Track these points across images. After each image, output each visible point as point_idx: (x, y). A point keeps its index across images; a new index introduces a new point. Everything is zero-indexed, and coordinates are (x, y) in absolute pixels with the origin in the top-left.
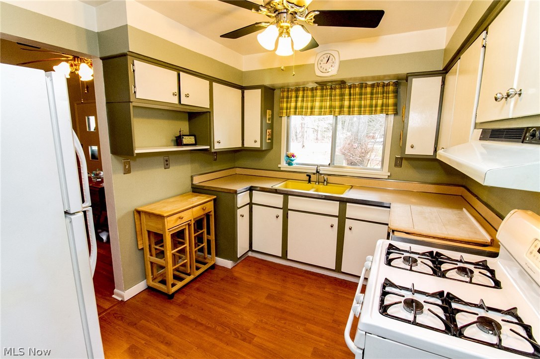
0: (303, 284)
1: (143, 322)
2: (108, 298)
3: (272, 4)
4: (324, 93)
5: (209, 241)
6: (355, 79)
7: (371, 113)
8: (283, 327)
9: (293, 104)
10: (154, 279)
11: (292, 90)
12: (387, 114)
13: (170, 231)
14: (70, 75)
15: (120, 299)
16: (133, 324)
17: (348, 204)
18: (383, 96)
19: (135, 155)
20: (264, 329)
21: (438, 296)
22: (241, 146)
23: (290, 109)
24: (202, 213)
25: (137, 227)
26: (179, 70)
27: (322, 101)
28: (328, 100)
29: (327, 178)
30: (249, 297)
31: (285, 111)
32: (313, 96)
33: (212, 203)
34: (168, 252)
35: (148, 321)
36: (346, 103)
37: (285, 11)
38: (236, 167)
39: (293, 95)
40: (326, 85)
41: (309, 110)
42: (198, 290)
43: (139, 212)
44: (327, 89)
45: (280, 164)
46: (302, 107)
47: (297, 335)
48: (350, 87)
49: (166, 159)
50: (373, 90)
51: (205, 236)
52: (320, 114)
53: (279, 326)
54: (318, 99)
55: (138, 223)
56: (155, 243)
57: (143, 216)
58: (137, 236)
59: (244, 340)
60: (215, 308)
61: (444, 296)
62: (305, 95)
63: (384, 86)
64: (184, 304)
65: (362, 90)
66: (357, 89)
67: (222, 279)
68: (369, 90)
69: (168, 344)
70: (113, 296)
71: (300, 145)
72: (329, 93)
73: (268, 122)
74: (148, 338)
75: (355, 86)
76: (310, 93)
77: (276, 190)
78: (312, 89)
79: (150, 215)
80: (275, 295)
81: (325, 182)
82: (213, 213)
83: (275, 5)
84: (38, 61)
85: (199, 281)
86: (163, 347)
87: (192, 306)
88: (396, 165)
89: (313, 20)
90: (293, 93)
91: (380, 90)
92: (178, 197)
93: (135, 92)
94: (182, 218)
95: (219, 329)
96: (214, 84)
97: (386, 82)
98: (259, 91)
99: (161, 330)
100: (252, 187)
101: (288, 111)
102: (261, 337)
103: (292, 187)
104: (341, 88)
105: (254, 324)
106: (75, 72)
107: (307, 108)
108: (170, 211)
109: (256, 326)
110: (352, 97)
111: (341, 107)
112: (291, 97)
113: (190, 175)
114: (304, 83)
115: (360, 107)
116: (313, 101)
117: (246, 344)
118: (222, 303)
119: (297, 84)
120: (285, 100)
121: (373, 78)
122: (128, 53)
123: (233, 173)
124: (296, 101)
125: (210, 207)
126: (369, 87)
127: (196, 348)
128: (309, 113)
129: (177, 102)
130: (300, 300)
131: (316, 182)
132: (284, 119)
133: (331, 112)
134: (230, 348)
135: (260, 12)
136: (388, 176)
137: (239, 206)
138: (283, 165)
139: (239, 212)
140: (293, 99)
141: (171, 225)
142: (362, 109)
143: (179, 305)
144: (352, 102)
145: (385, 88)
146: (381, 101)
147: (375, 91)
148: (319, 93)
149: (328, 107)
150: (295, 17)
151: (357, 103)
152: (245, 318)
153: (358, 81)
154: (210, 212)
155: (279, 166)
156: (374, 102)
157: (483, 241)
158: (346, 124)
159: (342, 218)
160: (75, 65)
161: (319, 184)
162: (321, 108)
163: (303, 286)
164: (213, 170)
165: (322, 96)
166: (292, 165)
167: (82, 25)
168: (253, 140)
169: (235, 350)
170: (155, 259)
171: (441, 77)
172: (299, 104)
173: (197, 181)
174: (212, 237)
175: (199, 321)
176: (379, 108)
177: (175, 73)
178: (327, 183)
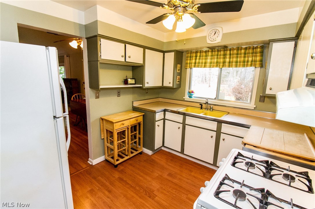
0: (191, 170)
1: (100, 178)
2: (85, 162)
3: (172, 2)
4: (213, 54)
5: (139, 138)
6: (234, 44)
7: (244, 66)
8: (174, 194)
9: (194, 61)
10: (108, 156)
11: (193, 53)
12: (255, 67)
13: (116, 131)
14: (77, 47)
15: (91, 164)
16: (95, 178)
17: (223, 124)
18: (253, 55)
19: (100, 89)
20: (162, 193)
21: (260, 191)
22: (161, 86)
23: (192, 64)
24: (136, 122)
25: (101, 127)
26: (125, 43)
27: (211, 59)
28: (216, 58)
29: (213, 107)
30: (158, 173)
31: (188, 65)
32: (206, 56)
33: (142, 117)
34: (115, 142)
35: (102, 178)
36: (227, 60)
37: (179, 6)
38: (159, 98)
39: (194, 55)
40: (215, 49)
41: (203, 65)
42: (131, 165)
43: (102, 119)
44: (215, 51)
45: (185, 97)
46: (199, 63)
47: (182, 200)
48: (230, 50)
49: (118, 91)
50: (246, 51)
51: (138, 136)
52: (210, 67)
53: (172, 193)
54: (209, 57)
55: (102, 125)
56: (110, 136)
57: (104, 122)
58: (101, 131)
59: (150, 197)
60: (138, 176)
61: (264, 192)
62: (201, 55)
63: (253, 48)
64: (122, 172)
65: (238, 51)
66: (235, 51)
67: (145, 161)
68: (243, 51)
69: (110, 192)
70: (88, 162)
71: (208, 85)
72: (216, 54)
73: (178, 71)
74: (100, 187)
75: (233, 49)
76: (204, 54)
77: (179, 112)
78: (206, 52)
79: (107, 121)
80: (173, 174)
81: (211, 109)
82: (142, 123)
83: (173, 3)
84: (63, 40)
85: (132, 160)
86: (107, 193)
87: (126, 173)
88: (260, 101)
89: (197, 10)
90: (194, 54)
91: (250, 52)
92: (124, 112)
93: (101, 56)
94: (124, 124)
95: (137, 188)
96: (146, 50)
97: (255, 46)
98: (173, 53)
99: (108, 184)
100: (165, 109)
101: (190, 65)
102: (160, 197)
103: (190, 111)
104: (224, 51)
105: (158, 189)
106: (79, 45)
107: (202, 63)
108: (117, 120)
109: (158, 190)
110: (231, 56)
111: (224, 62)
112: (193, 57)
113: (132, 101)
114: (201, 48)
115: (237, 62)
116: (206, 59)
117: (150, 199)
118: (142, 174)
119: (197, 48)
120: (189, 58)
121: (246, 43)
122: (98, 35)
123: (158, 101)
124: (196, 59)
125: (141, 119)
126: (243, 49)
127: (123, 196)
128: (203, 66)
129: (124, 60)
130: (188, 179)
131: (205, 109)
132: (188, 70)
133: (217, 65)
134: (141, 200)
135: (164, 8)
136: (254, 108)
137: (156, 120)
138: (186, 97)
139: (157, 123)
140: (194, 58)
141: (117, 128)
142: (238, 64)
143: (119, 171)
144: (231, 59)
145: (255, 50)
146: (251, 58)
147: (247, 52)
148: (210, 54)
149: (215, 63)
150: (186, 9)
151: (235, 60)
152: (153, 184)
153: (235, 46)
154: (140, 122)
155: (184, 98)
156: (246, 59)
157: (310, 158)
158: (239, 73)
159: (218, 132)
160: (80, 42)
161: (207, 110)
162: (211, 63)
163: (191, 171)
164: (145, 99)
165: (212, 56)
166: (191, 97)
167: (77, 21)
168: (169, 82)
169: (143, 202)
170: (109, 145)
171: (294, 42)
172: (197, 61)
173: (136, 104)
174: (142, 136)
175: (128, 182)
176: (249, 63)
177: (123, 45)
178: (213, 110)
